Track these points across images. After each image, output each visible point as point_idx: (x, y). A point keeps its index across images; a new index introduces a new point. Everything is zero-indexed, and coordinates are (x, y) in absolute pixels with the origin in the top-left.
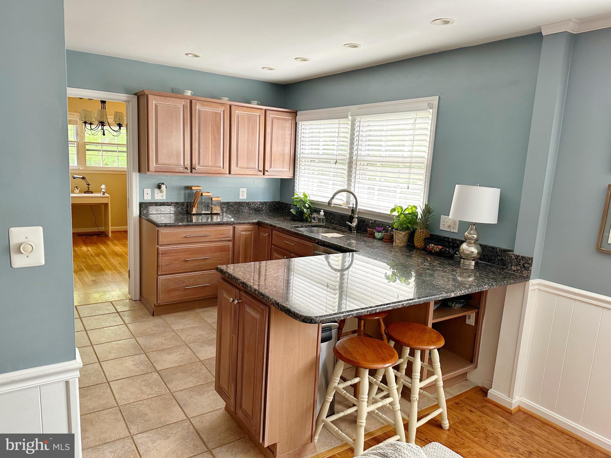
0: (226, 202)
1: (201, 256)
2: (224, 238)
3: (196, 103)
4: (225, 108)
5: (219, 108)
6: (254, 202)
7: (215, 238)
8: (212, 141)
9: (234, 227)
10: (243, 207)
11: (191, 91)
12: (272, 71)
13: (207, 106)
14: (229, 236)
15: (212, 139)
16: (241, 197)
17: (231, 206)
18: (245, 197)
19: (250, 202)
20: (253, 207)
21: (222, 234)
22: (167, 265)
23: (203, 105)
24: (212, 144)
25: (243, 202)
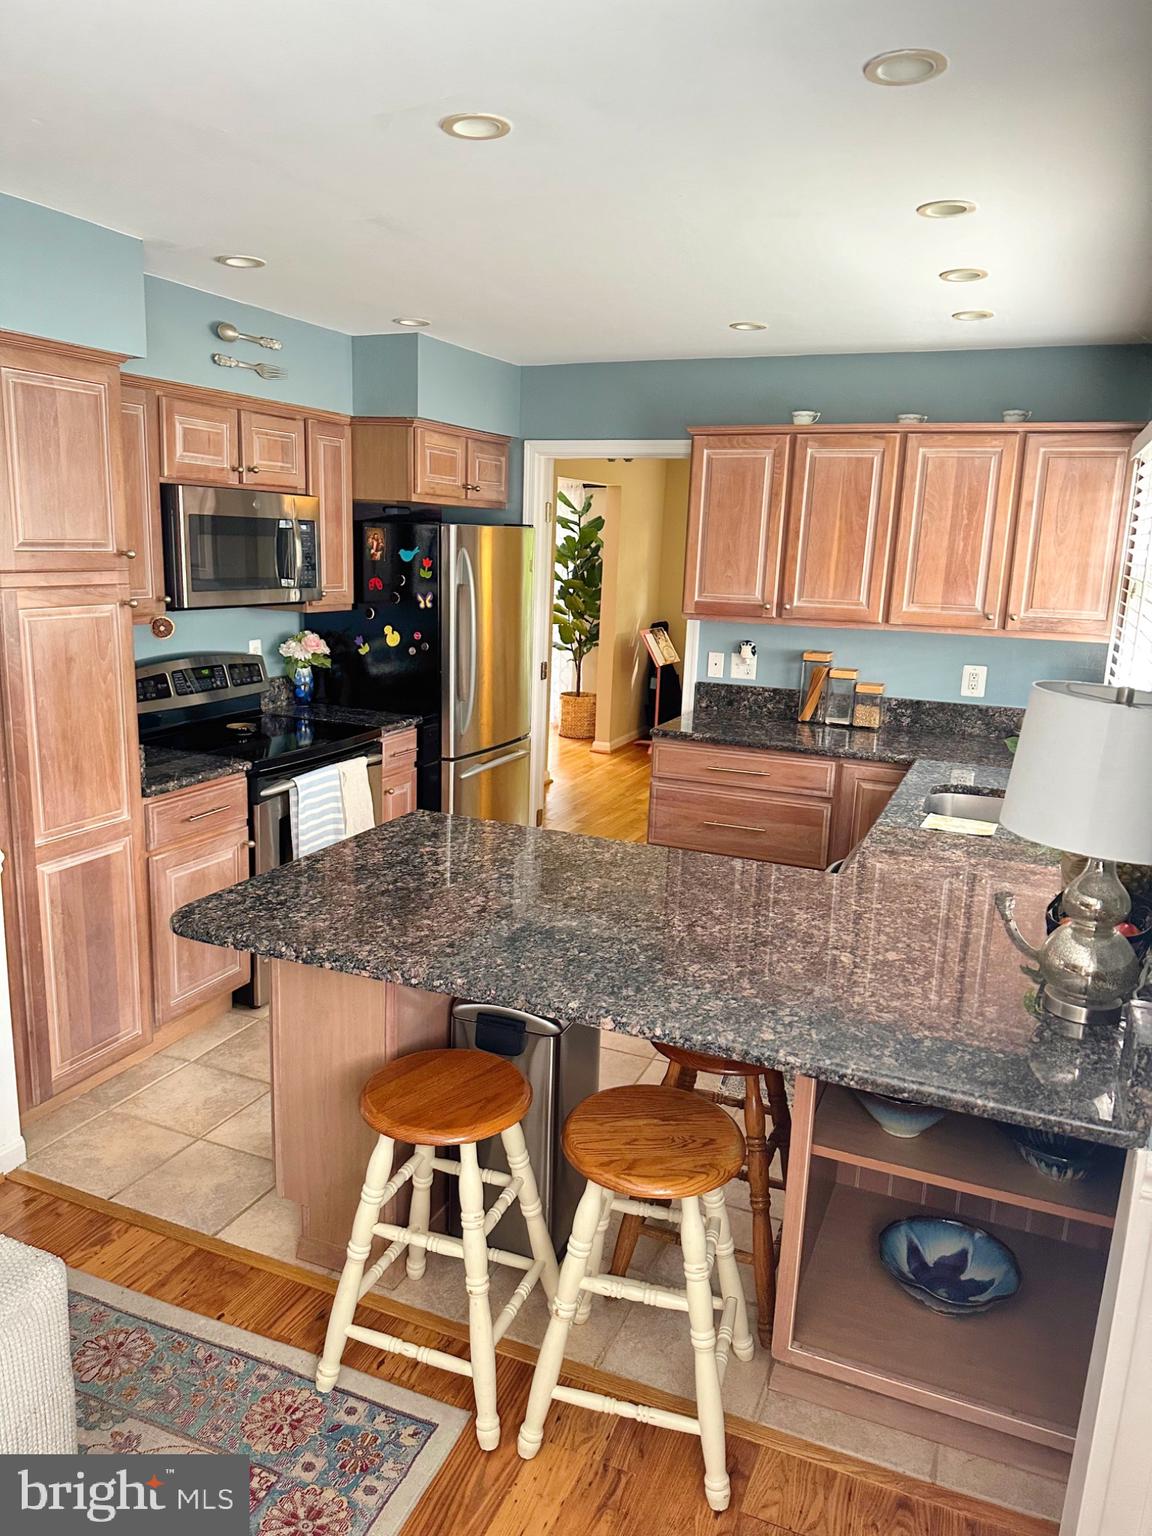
0: (911, 701)
1: (745, 823)
2: (807, 788)
3: (806, 440)
4: (888, 443)
5: (869, 447)
6: (1005, 709)
7: (785, 786)
8: (840, 537)
9: (842, 766)
10: (967, 719)
11: (811, 413)
12: (985, 320)
13: (837, 445)
14: (822, 786)
15: (840, 531)
16: (966, 692)
17: (928, 713)
18: (980, 692)
19: (993, 709)
20: (1003, 722)
21: (803, 778)
22: (665, 826)
23: (824, 444)
24: (840, 544)
25: (966, 706)
